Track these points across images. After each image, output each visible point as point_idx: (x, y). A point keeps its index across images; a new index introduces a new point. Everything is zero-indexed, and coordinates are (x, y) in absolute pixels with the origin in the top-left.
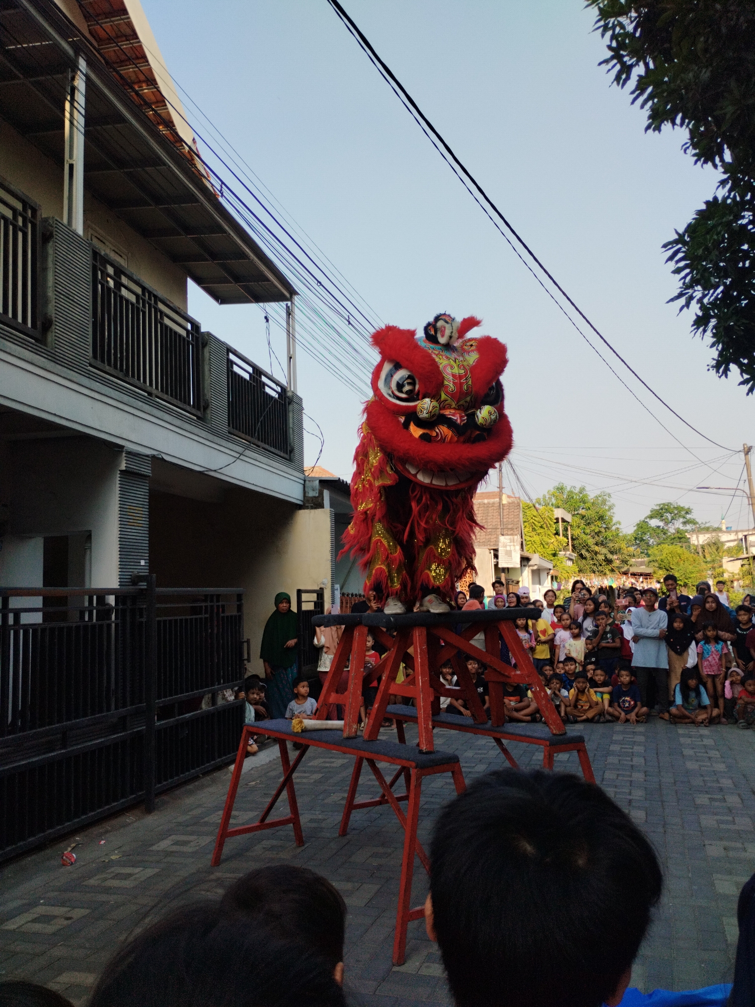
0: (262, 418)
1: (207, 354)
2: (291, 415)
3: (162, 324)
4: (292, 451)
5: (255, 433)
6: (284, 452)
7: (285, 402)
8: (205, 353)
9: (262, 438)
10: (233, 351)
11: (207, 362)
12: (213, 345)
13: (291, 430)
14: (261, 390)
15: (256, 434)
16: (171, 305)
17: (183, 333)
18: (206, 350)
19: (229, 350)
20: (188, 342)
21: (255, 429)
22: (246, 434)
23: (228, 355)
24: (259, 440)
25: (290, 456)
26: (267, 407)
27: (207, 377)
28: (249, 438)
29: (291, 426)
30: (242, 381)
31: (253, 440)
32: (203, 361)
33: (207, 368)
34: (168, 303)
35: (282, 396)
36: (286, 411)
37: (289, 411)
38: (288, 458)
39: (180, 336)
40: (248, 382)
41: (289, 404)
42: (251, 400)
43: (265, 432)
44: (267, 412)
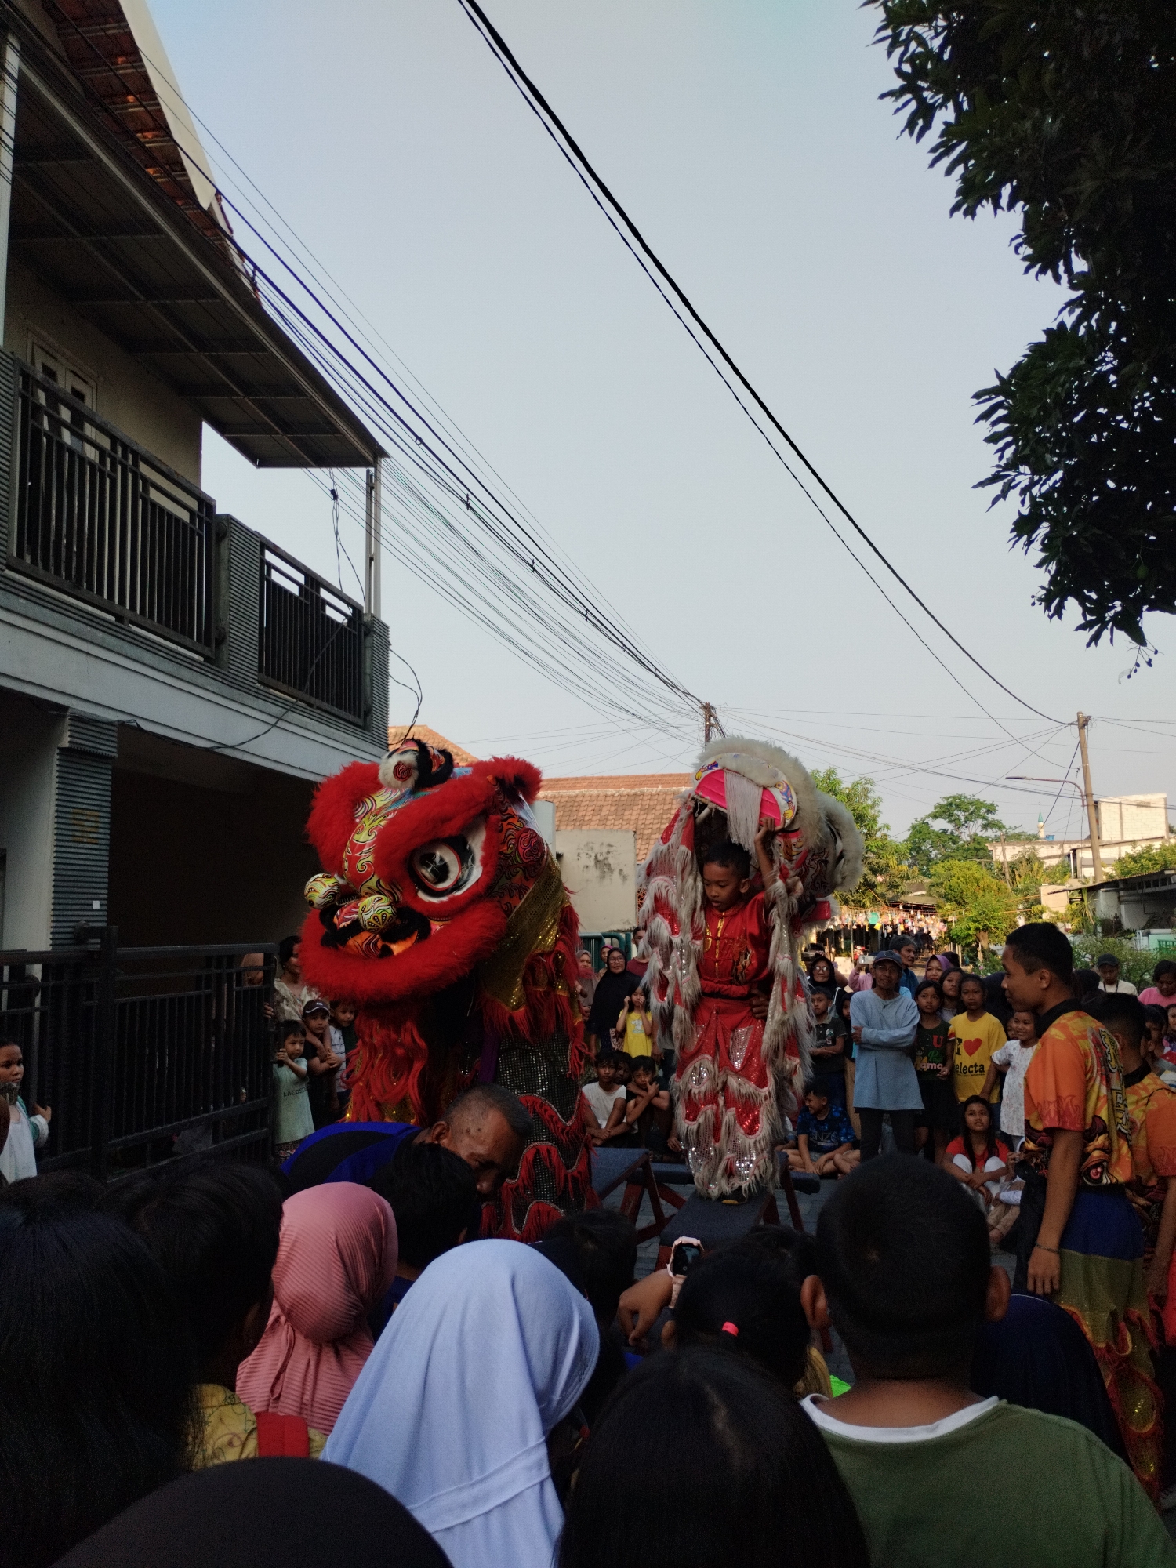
0: (319, 657)
1: (224, 552)
2: (368, 653)
3: (146, 501)
4: (368, 712)
5: (305, 682)
6: (354, 715)
7: (360, 632)
8: (222, 550)
9: (317, 692)
10: (272, 546)
11: (224, 564)
12: (235, 538)
13: (368, 677)
14: (317, 613)
15: (308, 683)
16: (164, 469)
17: (185, 516)
18: (224, 545)
19: (265, 545)
20: (192, 531)
21: (306, 677)
22: (290, 684)
23: (262, 553)
24: (311, 694)
25: (365, 720)
26: (328, 640)
27: (223, 592)
28: (295, 692)
29: (368, 671)
30: (285, 597)
31: (301, 694)
32: (218, 563)
33: (224, 575)
34: (159, 465)
35: (354, 623)
36: (360, 649)
37: (365, 647)
38: (362, 724)
39: (178, 520)
40: (296, 598)
41: (366, 635)
42: (301, 629)
43: (323, 680)
44: (328, 648)
